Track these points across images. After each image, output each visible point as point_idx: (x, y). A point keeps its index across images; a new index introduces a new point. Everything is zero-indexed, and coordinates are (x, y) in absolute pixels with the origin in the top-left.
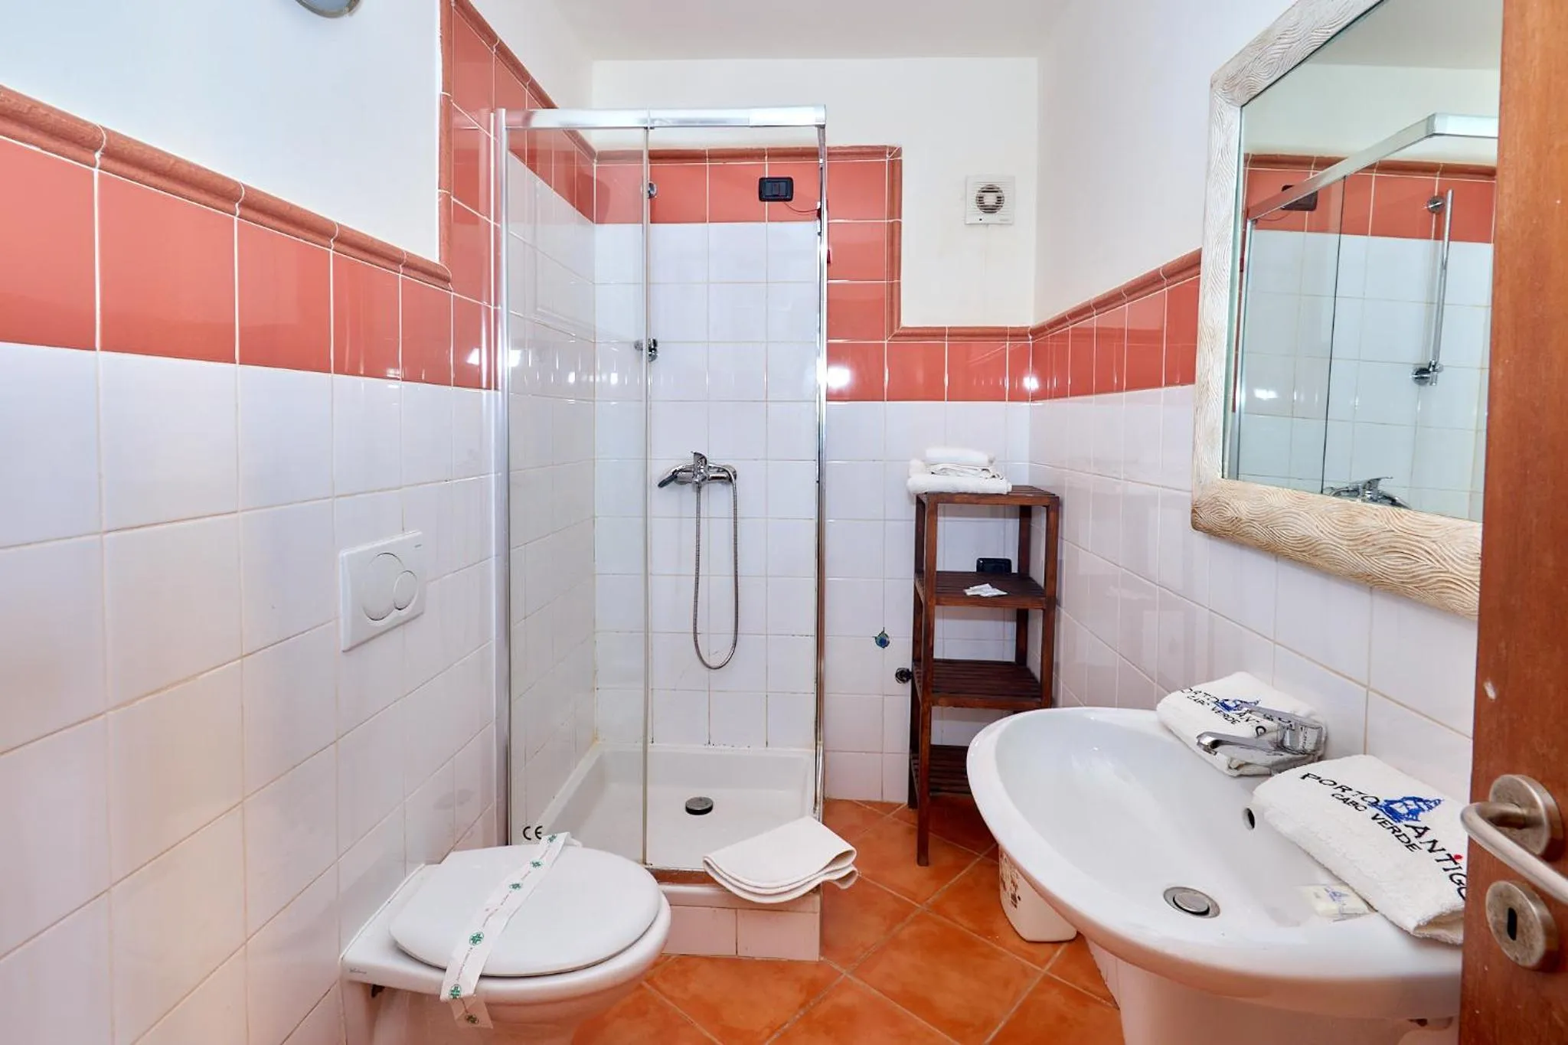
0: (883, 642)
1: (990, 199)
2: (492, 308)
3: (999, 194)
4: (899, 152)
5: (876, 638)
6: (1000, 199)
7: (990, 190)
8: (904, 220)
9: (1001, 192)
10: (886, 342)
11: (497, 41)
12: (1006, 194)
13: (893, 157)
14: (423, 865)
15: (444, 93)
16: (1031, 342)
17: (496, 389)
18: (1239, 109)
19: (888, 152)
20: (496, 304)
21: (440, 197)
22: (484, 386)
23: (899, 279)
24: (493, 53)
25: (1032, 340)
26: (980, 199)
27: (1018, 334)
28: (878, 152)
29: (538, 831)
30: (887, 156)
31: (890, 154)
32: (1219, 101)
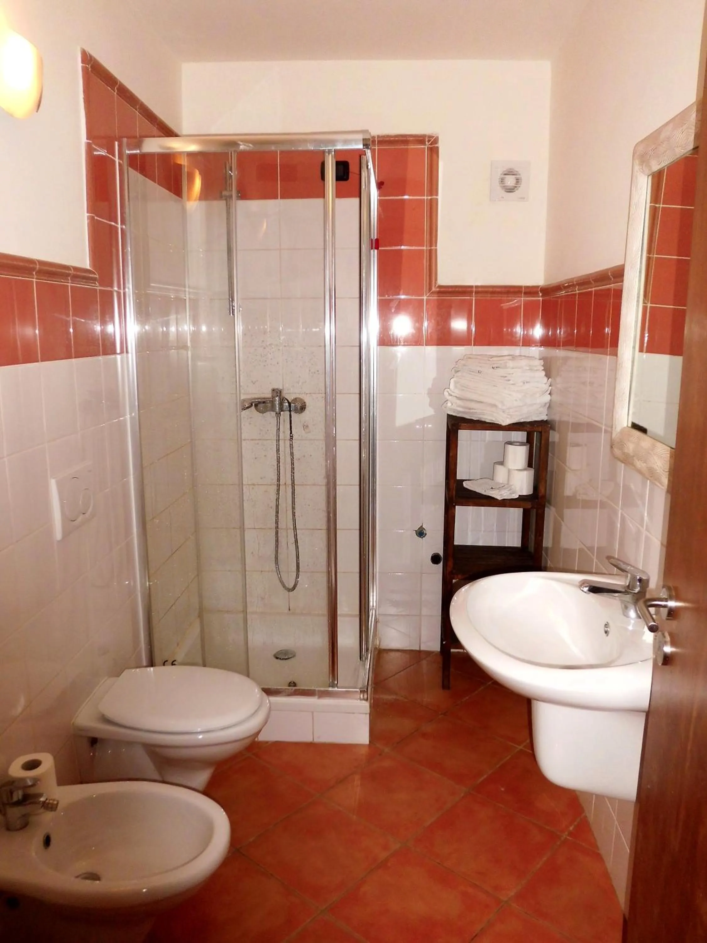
0: (421, 533)
1: (510, 181)
2: (122, 292)
3: (518, 176)
4: (436, 141)
5: (416, 531)
6: (518, 181)
7: (510, 172)
8: (440, 197)
9: (520, 175)
10: (425, 298)
11: (117, 83)
12: (523, 177)
13: (431, 144)
14: (106, 678)
15: (88, 141)
16: (541, 299)
17: (127, 352)
18: (647, 177)
19: (427, 140)
20: (124, 288)
21: (88, 219)
22: (118, 351)
23: (436, 246)
24: (115, 93)
25: (542, 296)
26: (502, 181)
27: (530, 291)
28: (420, 139)
29: (174, 663)
30: (427, 143)
31: (429, 141)
32: (637, 168)
